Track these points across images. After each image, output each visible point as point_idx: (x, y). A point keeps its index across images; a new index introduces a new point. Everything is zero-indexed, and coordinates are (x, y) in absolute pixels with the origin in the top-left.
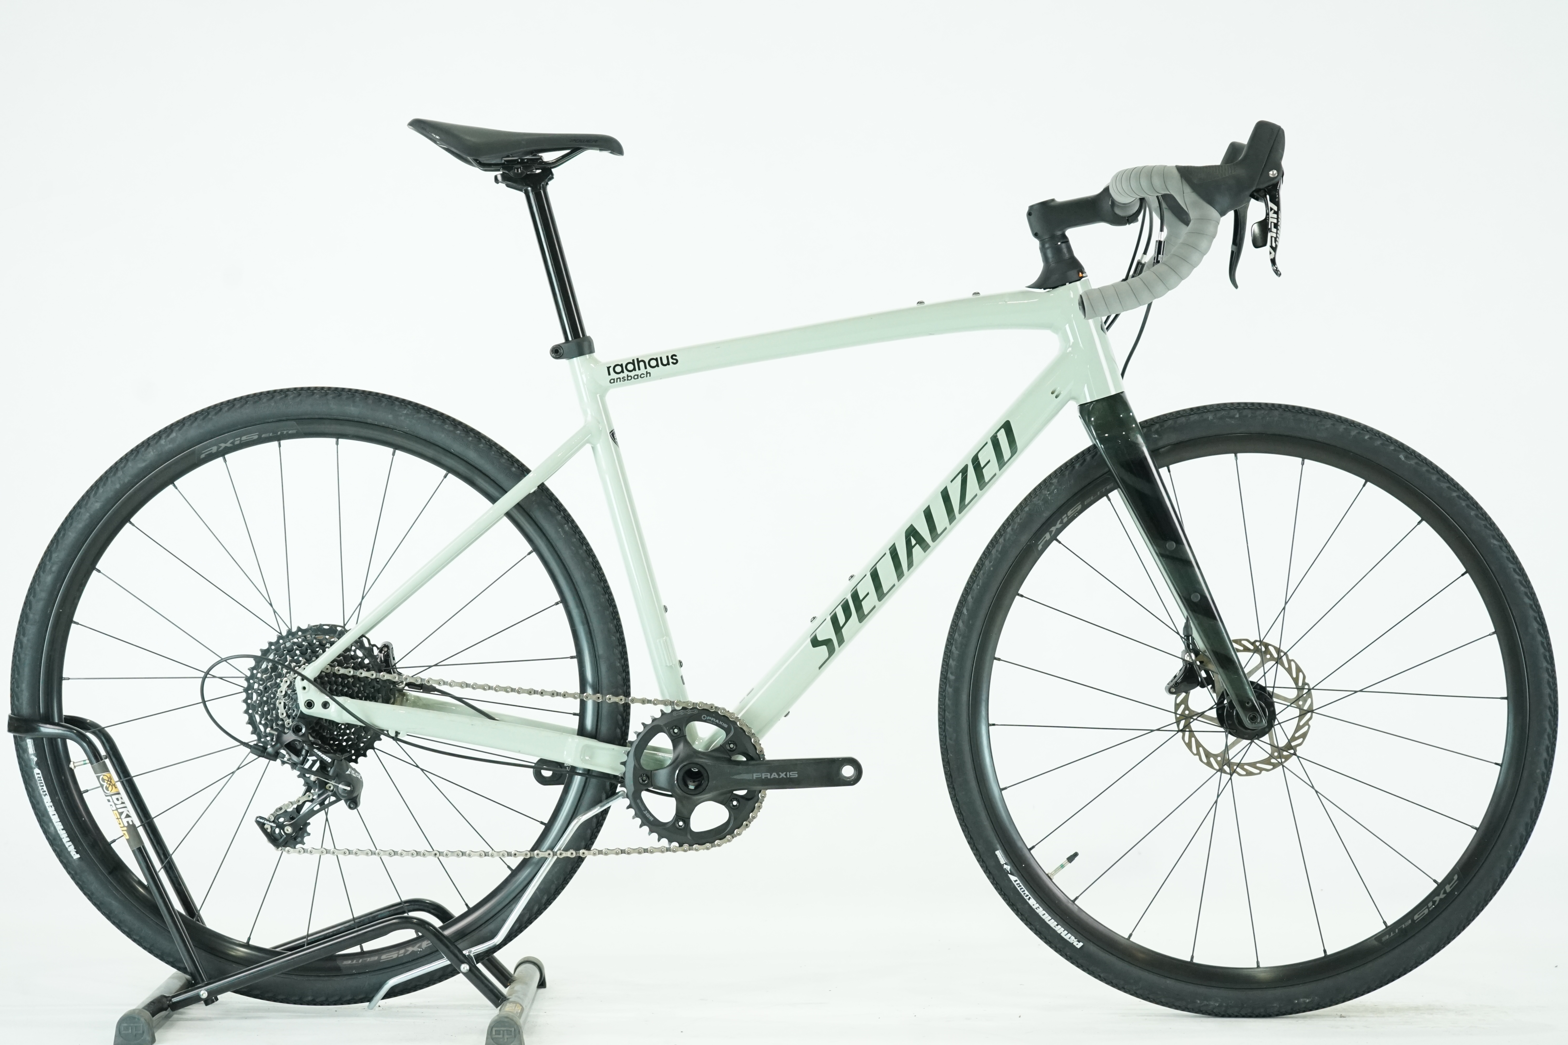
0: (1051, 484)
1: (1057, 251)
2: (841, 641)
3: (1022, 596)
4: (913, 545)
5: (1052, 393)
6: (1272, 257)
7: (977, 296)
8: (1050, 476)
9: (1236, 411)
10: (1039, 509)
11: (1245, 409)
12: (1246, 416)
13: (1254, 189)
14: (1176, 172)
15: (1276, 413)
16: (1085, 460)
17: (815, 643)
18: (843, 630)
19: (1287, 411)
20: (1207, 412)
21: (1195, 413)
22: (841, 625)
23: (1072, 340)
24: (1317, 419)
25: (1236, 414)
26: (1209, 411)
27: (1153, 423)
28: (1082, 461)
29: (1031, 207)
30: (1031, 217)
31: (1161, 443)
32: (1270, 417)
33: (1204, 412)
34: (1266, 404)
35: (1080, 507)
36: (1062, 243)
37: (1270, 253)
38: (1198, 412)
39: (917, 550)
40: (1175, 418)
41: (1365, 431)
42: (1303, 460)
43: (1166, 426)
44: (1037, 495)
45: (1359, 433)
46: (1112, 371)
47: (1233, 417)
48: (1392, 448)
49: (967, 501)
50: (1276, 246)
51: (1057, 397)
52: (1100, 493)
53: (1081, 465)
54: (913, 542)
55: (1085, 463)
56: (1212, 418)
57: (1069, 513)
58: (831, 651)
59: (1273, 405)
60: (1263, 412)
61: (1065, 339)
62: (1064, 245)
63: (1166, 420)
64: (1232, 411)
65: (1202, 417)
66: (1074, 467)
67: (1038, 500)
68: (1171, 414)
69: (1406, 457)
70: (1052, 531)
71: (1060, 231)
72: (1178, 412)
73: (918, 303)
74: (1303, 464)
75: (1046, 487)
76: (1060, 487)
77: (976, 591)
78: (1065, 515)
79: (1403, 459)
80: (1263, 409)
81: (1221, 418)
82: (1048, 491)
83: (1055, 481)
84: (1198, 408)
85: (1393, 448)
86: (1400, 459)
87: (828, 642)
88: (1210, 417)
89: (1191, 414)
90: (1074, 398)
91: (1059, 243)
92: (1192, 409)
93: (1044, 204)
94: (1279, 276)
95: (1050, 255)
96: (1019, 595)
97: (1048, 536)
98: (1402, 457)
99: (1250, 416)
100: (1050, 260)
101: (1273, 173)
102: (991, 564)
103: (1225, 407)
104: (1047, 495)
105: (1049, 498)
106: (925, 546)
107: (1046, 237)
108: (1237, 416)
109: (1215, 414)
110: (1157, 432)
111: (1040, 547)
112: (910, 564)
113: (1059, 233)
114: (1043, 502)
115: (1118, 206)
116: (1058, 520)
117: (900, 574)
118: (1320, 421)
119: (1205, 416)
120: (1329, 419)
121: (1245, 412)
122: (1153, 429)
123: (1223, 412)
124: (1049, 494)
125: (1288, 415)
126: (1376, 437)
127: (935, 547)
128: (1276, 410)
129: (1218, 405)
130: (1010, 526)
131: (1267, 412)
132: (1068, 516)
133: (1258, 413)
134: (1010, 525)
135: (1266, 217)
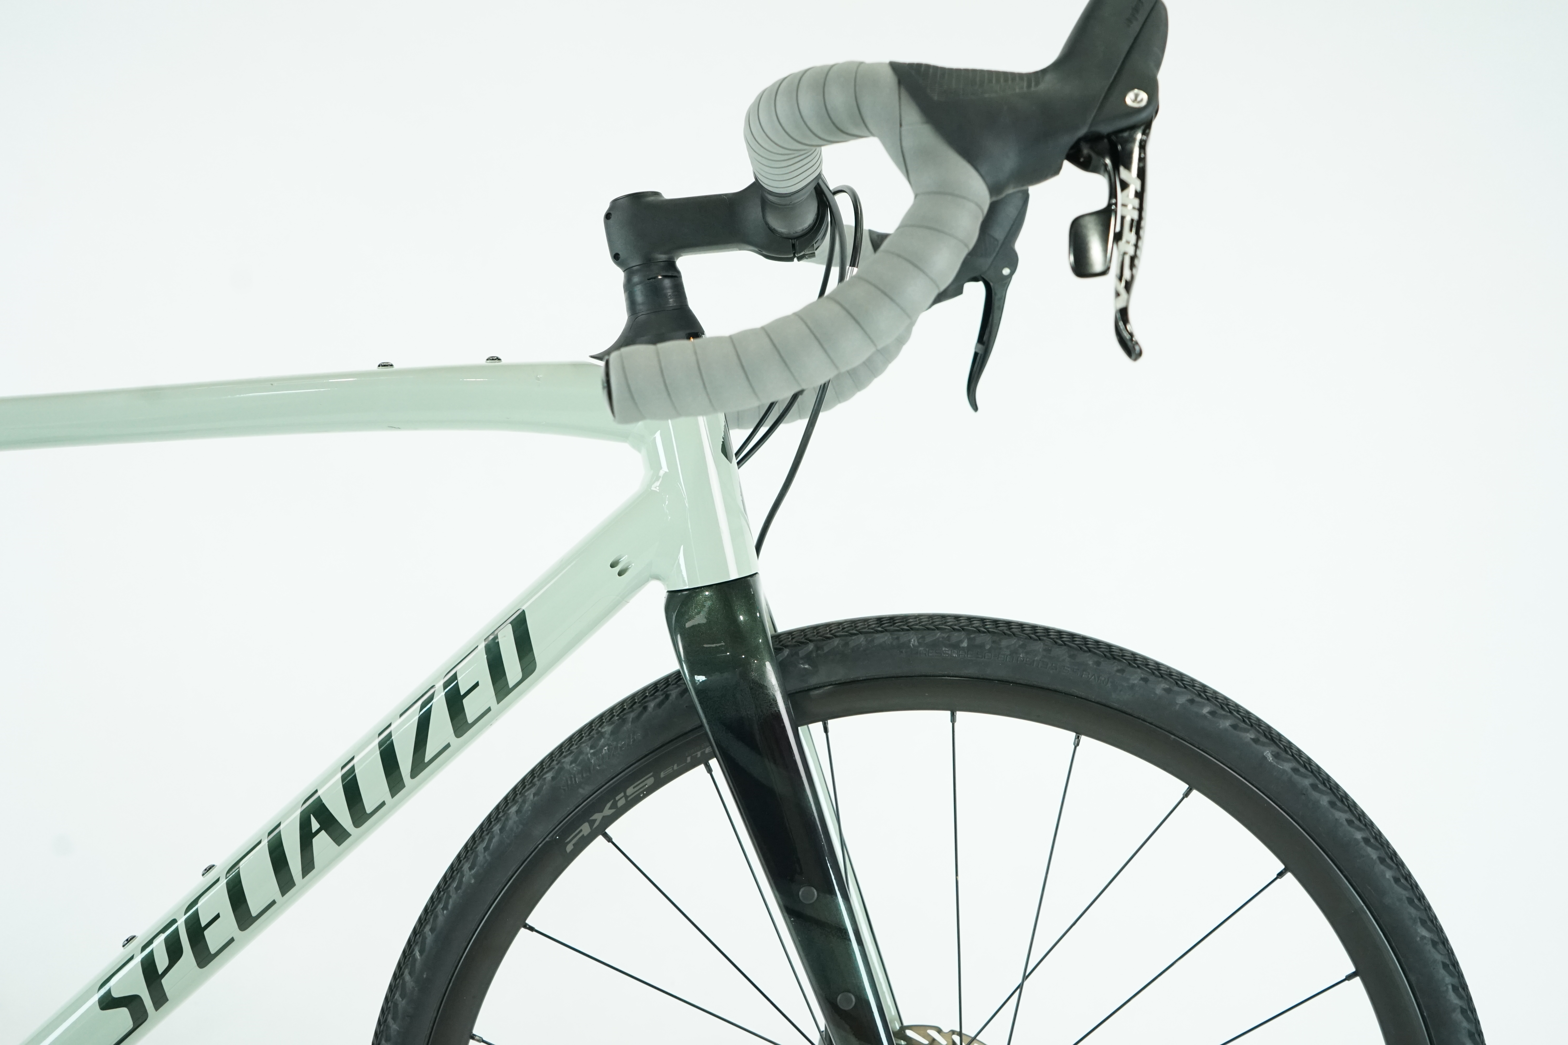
0: (601, 735)
1: (654, 291)
2: (160, 999)
3: (532, 929)
4: (314, 830)
5: (613, 566)
6: (1121, 305)
7: (496, 363)
8: (601, 717)
9: (963, 635)
10: (571, 781)
11: (979, 631)
12: (982, 646)
13: (1082, 132)
14: (890, 78)
15: (1039, 646)
16: (667, 697)
17: (108, 1003)
18: (164, 981)
19: (1061, 645)
20: (908, 630)
21: (886, 630)
22: (160, 972)
23: (665, 468)
24: (1115, 666)
25: (962, 641)
26: (911, 629)
27: (803, 640)
28: (661, 698)
29: (615, 203)
30: (611, 221)
31: (814, 681)
32: (1027, 653)
33: (903, 630)
34: (1021, 626)
35: (651, 781)
36: (665, 277)
37: (1118, 294)
38: (892, 628)
39: (322, 842)
40: (846, 636)
41: (1202, 698)
42: (1078, 738)
43: (826, 650)
44: (572, 752)
45: (1192, 701)
46: (737, 534)
47: (956, 646)
48: (1251, 735)
49: (429, 754)
50: (1132, 277)
51: (620, 574)
52: (691, 759)
53: (660, 705)
54: (315, 825)
55: (667, 703)
56: (916, 643)
57: (630, 791)
58: (139, 1017)
59: (1034, 628)
60: (1013, 641)
61: (653, 462)
62: (667, 283)
63: (829, 638)
64: (956, 634)
65: (898, 638)
66: (645, 708)
67: (572, 763)
68: (839, 624)
69: (1276, 756)
70: (595, 820)
71: (665, 253)
72: (853, 623)
73: (379, 366)
74: (1078, 744)
75: (590, 739)
76: (615, 743)
77: (441, 919)
78: (622, 794)
79: (1270, 758)
80: (1014, 635)
81: (935, 645)
82: (591, 748)
83: (607, 729)
84: (892, 619)
85: (1253, 737)
86: (1265, 758)
87: (131, 1002)
88: (914, 641)
89: (877, 632)
90: (657, 578)
91: (660, 277)
92: (880, 620)
93: (636, 198)
94: (1135, 359)
95: (639, 298)
96: (526, 926)
97: (585, 829)
98: (1268, 754)
99: (988, 647)
100: (640, 307)
101: (1135, 98)
102: (473, 872)
103: (942, 624)
104: (589, 755)
105: (593, 761)
106: (339, 835)
107: (635, 262)
108: (965, 644)
109: (923, 637)
110: (808, 658)
111: (569, 848)
112: (308, 865)
113: (663, 257)
114: (580, 768)
115: (775, 207)
116: (609, 801)
117: (285, 883)
118: (1122, 671)
119: (904, 637)
120: (1139, 667)
121: (980, 639)
122: (802, 653)
123: (939, 634)
124: (592, 754)
125: (1060, 652)
126: (1223, 713)
127: (360, 837)
128: (1040, 639)
129: (931, 617)
130: (515, 804)
131: (1021, 643)
132: (626, 797)
133: (1004, 643)
134: (517, 802)
135: (1110, 205)
